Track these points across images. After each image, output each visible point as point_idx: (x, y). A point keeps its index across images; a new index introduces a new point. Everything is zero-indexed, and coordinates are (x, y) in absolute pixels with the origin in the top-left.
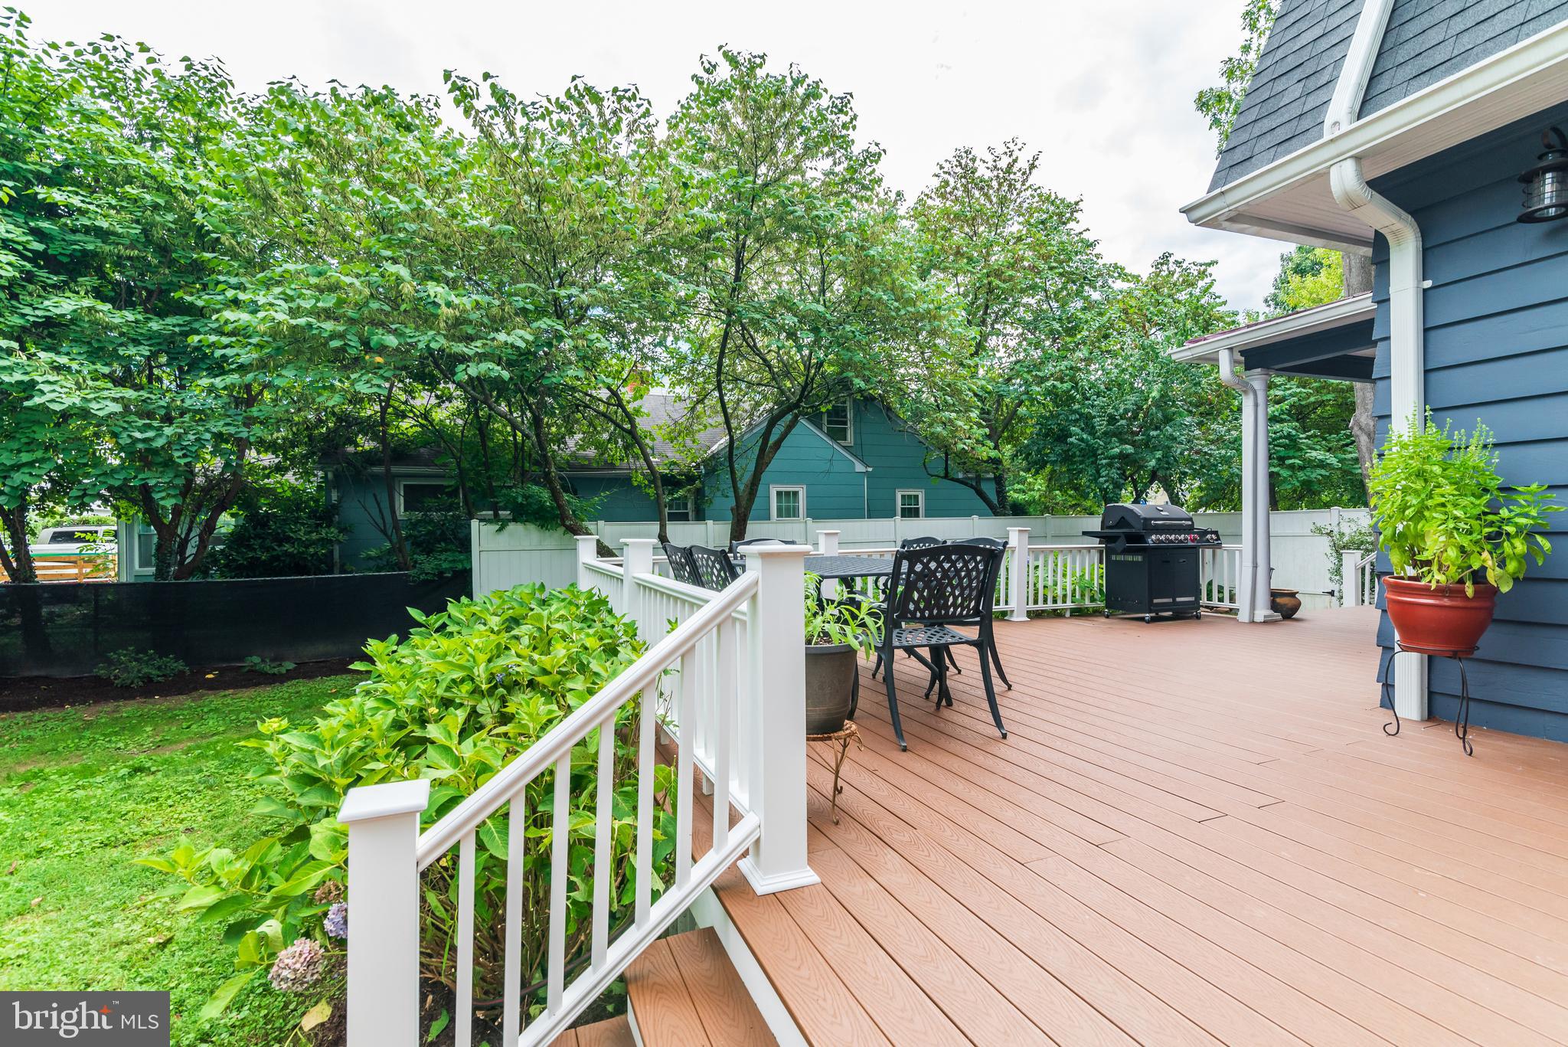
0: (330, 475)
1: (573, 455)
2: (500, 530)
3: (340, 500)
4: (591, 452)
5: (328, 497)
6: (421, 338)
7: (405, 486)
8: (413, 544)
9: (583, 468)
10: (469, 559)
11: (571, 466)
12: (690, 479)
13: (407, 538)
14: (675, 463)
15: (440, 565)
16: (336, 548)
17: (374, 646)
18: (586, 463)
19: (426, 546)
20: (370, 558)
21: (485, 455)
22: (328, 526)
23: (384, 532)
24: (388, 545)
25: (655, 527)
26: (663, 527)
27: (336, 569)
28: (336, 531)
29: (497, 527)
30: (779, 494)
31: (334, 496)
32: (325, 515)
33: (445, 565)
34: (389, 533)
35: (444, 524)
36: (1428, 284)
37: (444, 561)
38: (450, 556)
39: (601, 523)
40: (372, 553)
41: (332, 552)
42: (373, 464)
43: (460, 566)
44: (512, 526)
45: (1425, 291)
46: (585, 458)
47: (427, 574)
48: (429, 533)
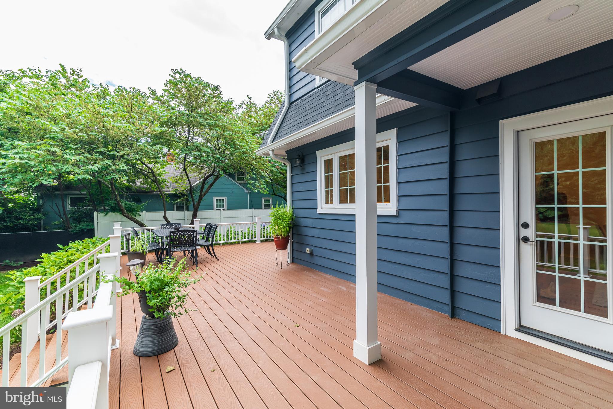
0: (39, 194)
1: (139, 187)
2: (105, 215)
3: (43, 203)
4: (145, 186)
5: (39, 202)
6: (63, 167)
7: (71, 198)
8: (73, 219)
9: (143, 191)
10: (93, 225)
11: (137, 191)
12: (183, 195)
13: (70, 217)
14: (177, 190)
15: (82, 227)
16: (42, 222)
17: (44, 255)
18: (144, 189)
19: (78, 220)
20: (55, 224)
21: (101, 189)
22: (38, 213)
23: (60, 216)
24: (61, 220)
25: (162, 214)
26: (165, 214)
27: (42, 229)
28: (41, 215)
29: (104, 214)
30: (217, 200)
31: (41, 202)
32: (37, 209)
33: (83, 228)
34: (62, 216)
35: (86, 212)
36: (292, 174)
37: (83, 226)
38: (85, 224)
39: (144, 212)
40: (57, 223)
41: (40, 223)
42: (57, 190)
43: (89, 228)
44: (110, 214)
45: (292, 176)
46: (145, 188)
47: (76, 230)
48: (79, 215)
